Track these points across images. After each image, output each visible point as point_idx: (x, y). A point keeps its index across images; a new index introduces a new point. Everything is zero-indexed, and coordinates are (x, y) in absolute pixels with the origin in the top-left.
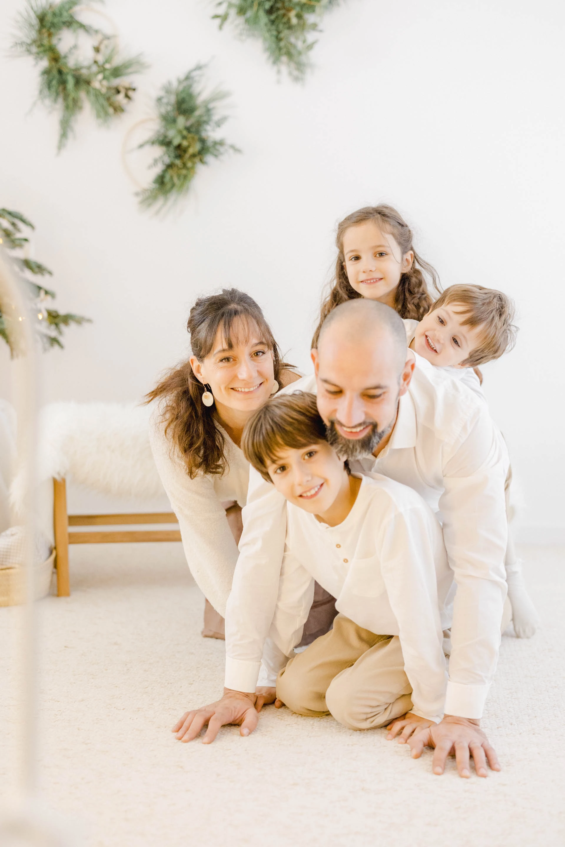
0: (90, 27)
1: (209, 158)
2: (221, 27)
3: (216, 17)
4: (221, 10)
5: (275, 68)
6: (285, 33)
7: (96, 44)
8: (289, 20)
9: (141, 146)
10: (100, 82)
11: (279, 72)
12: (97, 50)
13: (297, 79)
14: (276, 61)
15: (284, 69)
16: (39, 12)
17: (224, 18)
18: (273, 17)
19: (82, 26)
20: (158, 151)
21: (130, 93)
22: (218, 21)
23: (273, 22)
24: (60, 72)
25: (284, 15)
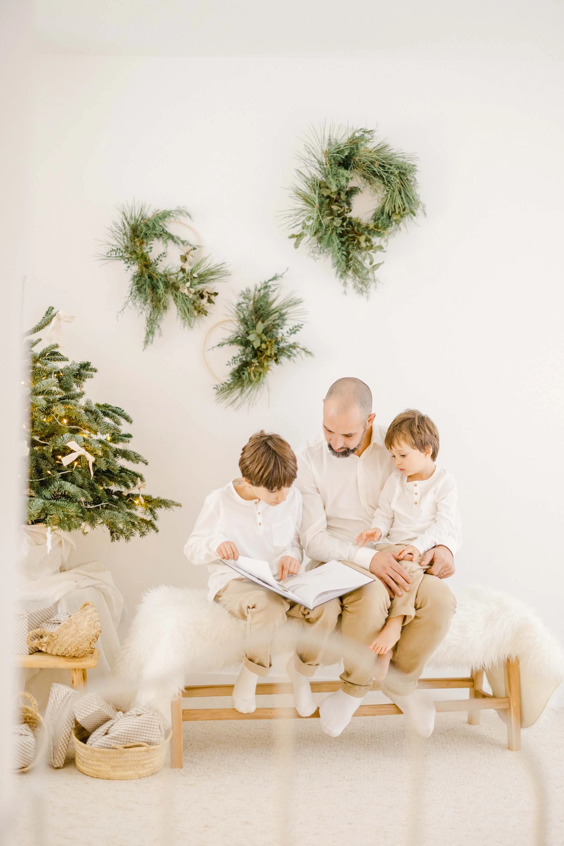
0: (178, 238)
1: (283, 359)
2: (296, 246)
3: (293, 236)
4: (297, 230)
5: (342, 281)
6: (354, 253)
7: (183, 254)
8: (359, 243)
9: (221, 345)
10: (188, 288)
11: (345, 284)
12: (184, 259)
13: (361, 291)
14: (343, 274)
15: (350, 282)
16: (132, 222)
17: (299, 237)
18: (343, 240)
19: (171, 237)
20: (236, 350)
21: (213, 298)
22: (294, 240)
23: (343, 243)
24: (150, 277)
25: (354, 239)
